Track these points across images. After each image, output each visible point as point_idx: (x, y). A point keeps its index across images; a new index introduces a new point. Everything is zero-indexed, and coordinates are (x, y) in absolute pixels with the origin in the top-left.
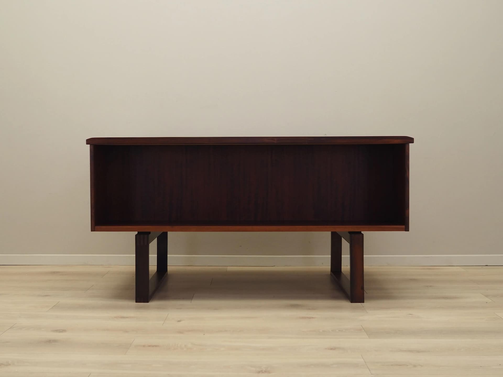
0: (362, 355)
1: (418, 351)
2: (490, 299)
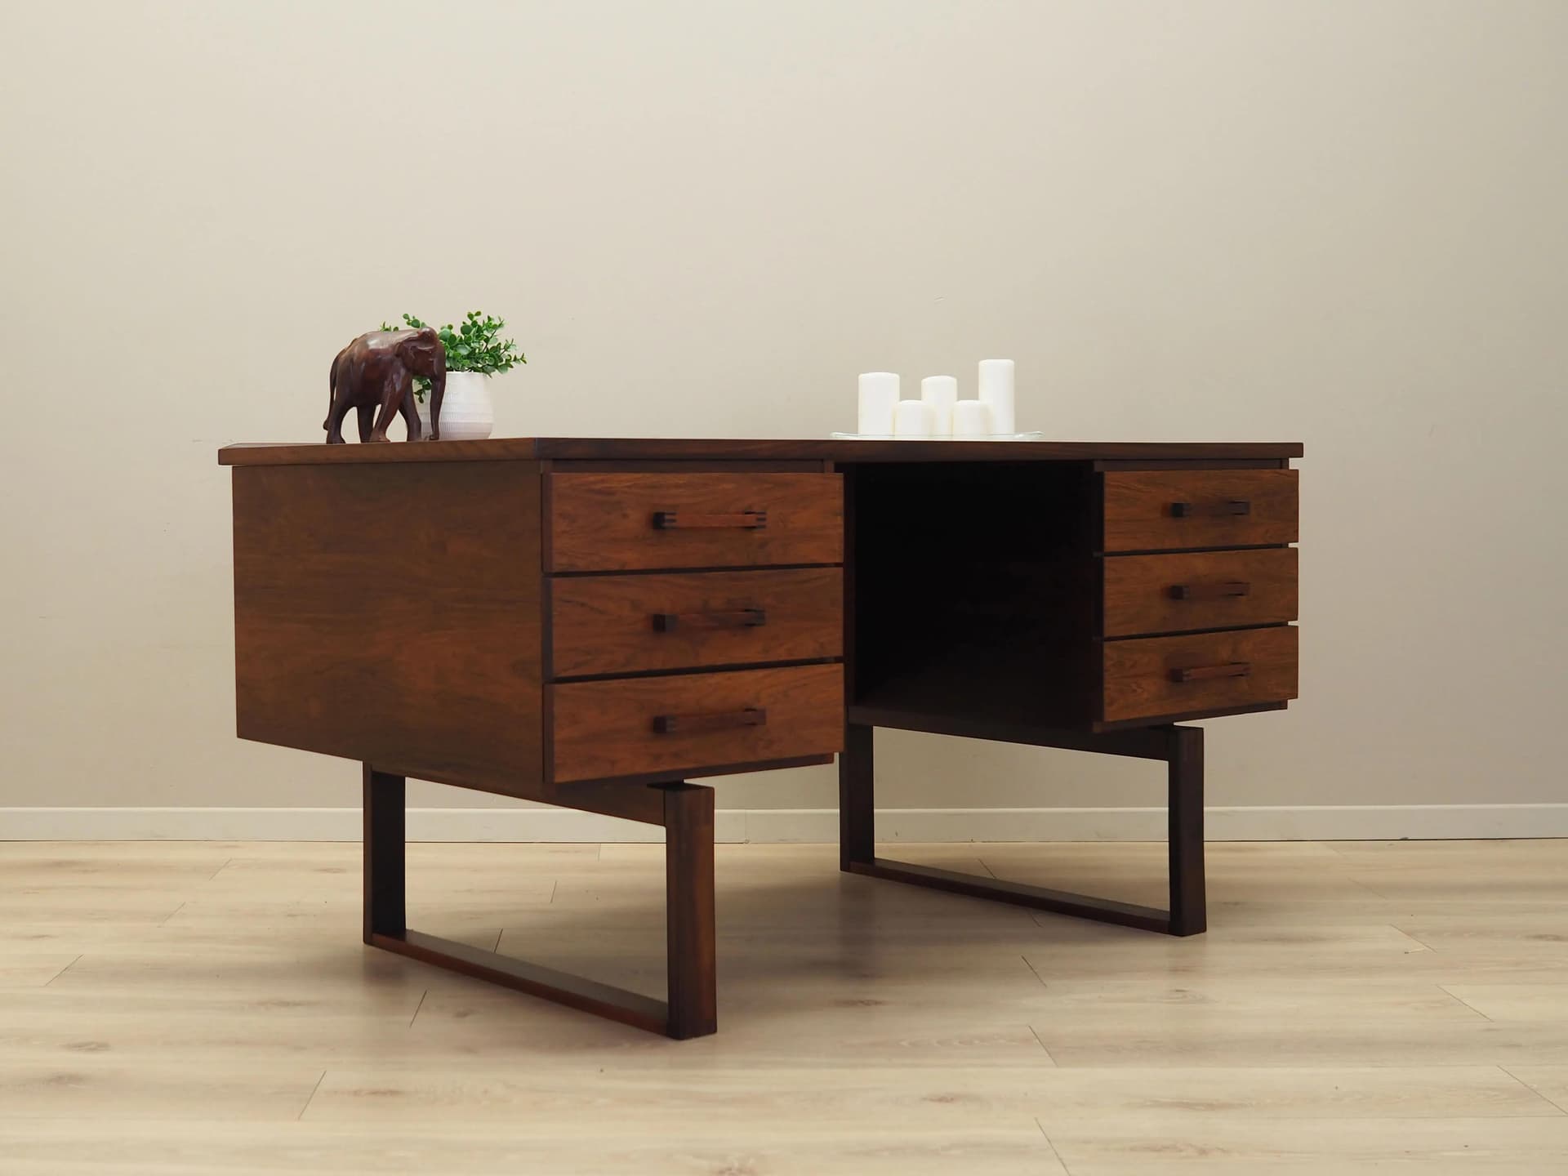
1: (1211, 1106)
2: (1421, 942)
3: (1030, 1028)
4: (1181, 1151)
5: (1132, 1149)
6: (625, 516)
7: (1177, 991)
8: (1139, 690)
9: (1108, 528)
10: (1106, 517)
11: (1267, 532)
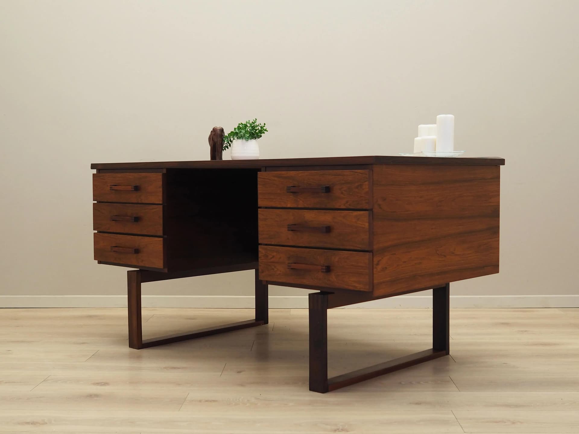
0: (452, 411)
4: (505, 422)
8: (275, 269)
9: (260, 196)
10: (259, 192)
11: (347, 202)
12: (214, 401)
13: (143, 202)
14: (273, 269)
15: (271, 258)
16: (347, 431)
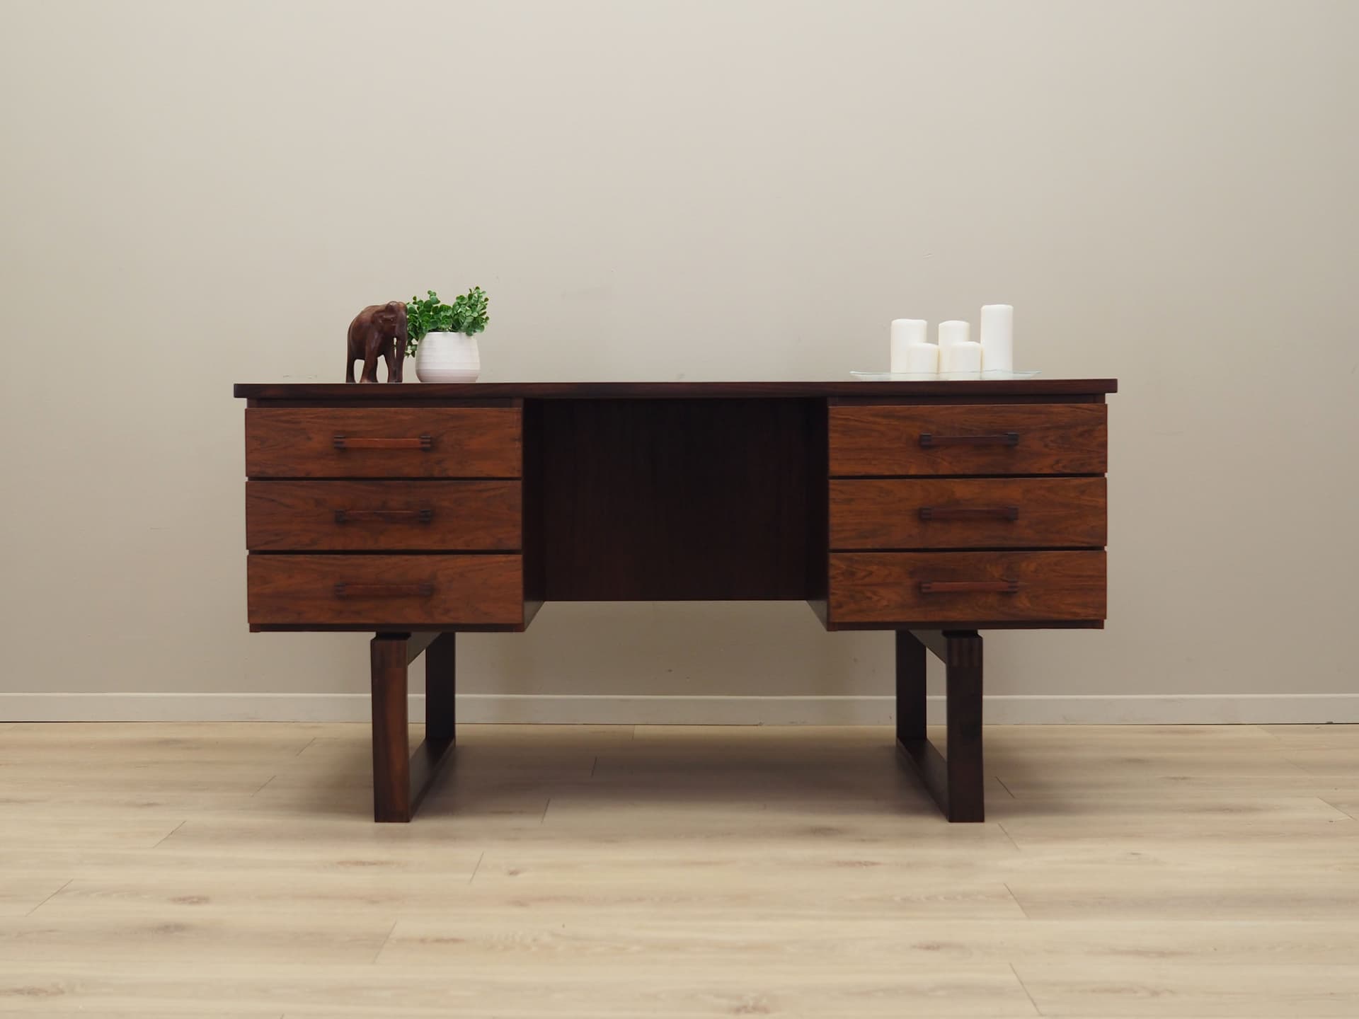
0: (1011, 965)
1: (1162, 954)
2: (1345, 813)
3: (1006, 886)
4: (1135, 992)
5: (1094, 991)
6: (309, 439)
7: (1134, 854)
8: (875, 598)
9: (832, 455)
10: (831, 446)
11: (1057, 462)
12: (455, 941)
13: (451, 474)
14: (870, 598)
15: (865, 577)
16: (765, 1010)
